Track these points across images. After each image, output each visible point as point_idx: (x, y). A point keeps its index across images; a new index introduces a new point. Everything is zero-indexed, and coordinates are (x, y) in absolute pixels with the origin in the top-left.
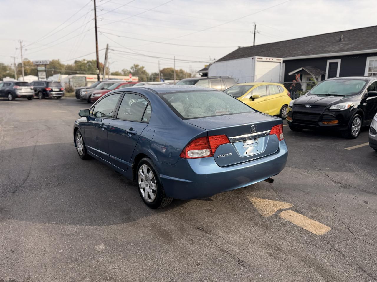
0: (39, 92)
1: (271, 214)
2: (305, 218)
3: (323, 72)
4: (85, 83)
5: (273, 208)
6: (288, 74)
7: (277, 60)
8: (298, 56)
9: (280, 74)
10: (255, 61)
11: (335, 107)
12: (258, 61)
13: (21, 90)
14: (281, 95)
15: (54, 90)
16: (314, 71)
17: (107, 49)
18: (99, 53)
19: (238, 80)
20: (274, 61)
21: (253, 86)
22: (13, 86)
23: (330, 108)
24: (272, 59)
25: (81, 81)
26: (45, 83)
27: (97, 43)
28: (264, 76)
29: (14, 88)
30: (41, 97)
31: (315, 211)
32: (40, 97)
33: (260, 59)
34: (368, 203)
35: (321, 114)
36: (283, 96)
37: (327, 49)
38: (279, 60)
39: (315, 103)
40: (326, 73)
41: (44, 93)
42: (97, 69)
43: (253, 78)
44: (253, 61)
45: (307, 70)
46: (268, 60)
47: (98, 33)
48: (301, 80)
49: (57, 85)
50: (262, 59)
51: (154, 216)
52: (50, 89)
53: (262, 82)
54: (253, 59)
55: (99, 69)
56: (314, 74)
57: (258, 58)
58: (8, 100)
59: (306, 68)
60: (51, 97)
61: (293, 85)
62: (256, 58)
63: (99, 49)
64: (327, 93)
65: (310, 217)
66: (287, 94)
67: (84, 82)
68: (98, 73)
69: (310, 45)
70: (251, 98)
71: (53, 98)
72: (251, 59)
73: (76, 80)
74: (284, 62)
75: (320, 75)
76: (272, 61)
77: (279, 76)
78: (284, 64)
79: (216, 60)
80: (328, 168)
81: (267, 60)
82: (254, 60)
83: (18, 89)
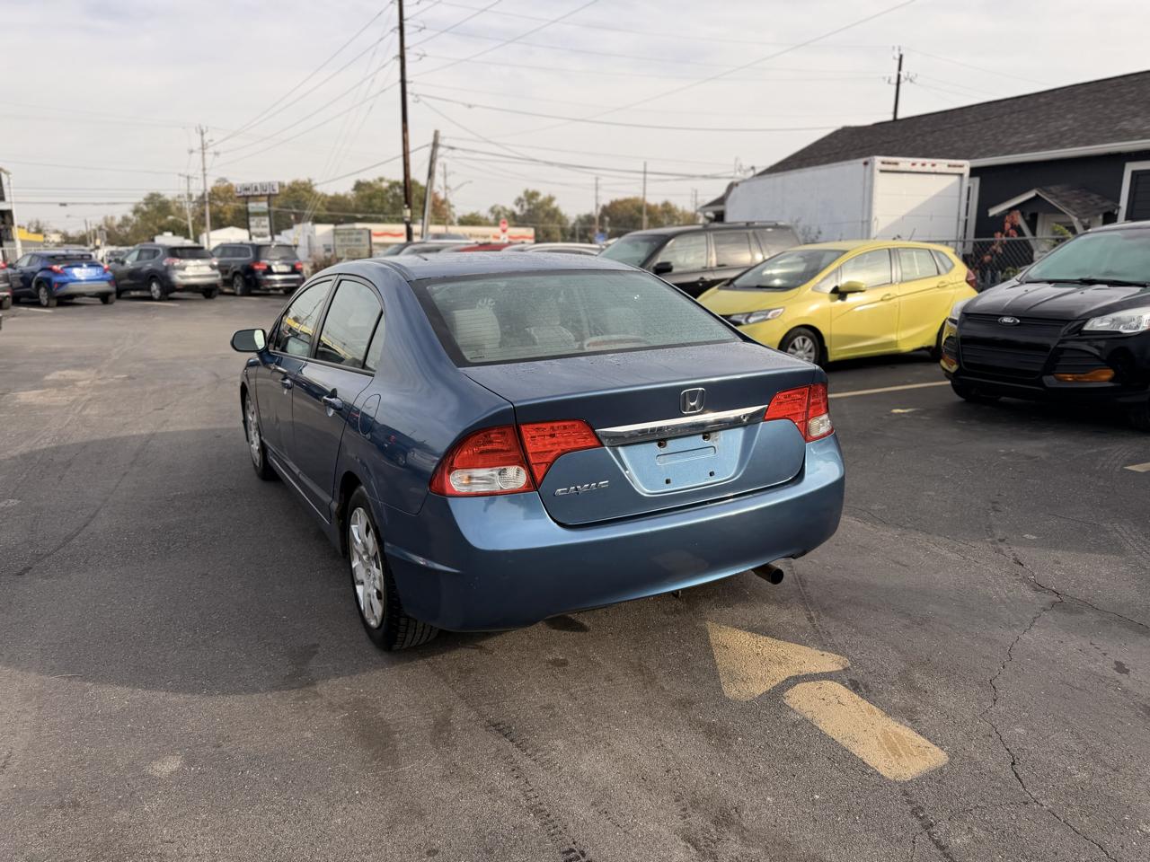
0: (236, 274)
1: (759, 689)
2: (872, 712)
3: (1108, 203)
4: (367, 247)
5: (775, 669)
6: (988, 213)
7: (949, 166)
8: (1023, 151)
9: (959, 213)
10: (872, 170)
11: (1104, 324)
12: (882, 171)
13: (183, 268)
14: (943, 282)
15: (274, 269)
16: (1079, 201)
17: (435, 145)
18: (412, 157)
19: (820, 233)
20: (938, 171)
21: (845, 252)
22: (163, 258)
23: (1086, 328)
24: (933, 165)
25: (357, 243)
26: (250, 248)
27: (405, 130)
28: (903, 217)
29: (165, 264)
30: (241, 290)
31: (919, 690)
32: (238, 290)
33: (889, 163)
34: (1127, 672)
35: (1052, 347)
36: (950, 286)
37: (1125, 125)
38: (955, 166)
39: (1033, 310)
40: (1119, 208)
41: (248, 277)
42: (406, 206)
43: (865, 226)
44: (865, 171)
45: (1050, 198)
46: (918, 168)
47: (409, 98)
48: (1034, 233)
49: (285, 253)
50: (896, 164)
51: (378, 674)
52: (265, 267)
53: (894, 239)
54: (866, 164)
55: (410, 207)
56: (1074, 210)
57: (883, 163)
58: (151, 299)
59: (1049, 192)
60: (268, 290)
61: (994, 247)
62: (878, 160)
63: (412, 146)
64: (1086, 277)
65: (891, 711)
66: (963, 278)
67: (364, 245)
68: (407, 219)
69: (1069, 116)
70: (835, 291)
71: (272, 292)
72: (862, 165)
73: (342, 240)
74: (974, 172)
75: (1097, 215)
76: (932, 170)
77: (956, 220)
78: (977, 180)
79: (758, 171)
80: (1035, 535)
81: (914, 169)
82: (869, 167)
83: (175, 268)
